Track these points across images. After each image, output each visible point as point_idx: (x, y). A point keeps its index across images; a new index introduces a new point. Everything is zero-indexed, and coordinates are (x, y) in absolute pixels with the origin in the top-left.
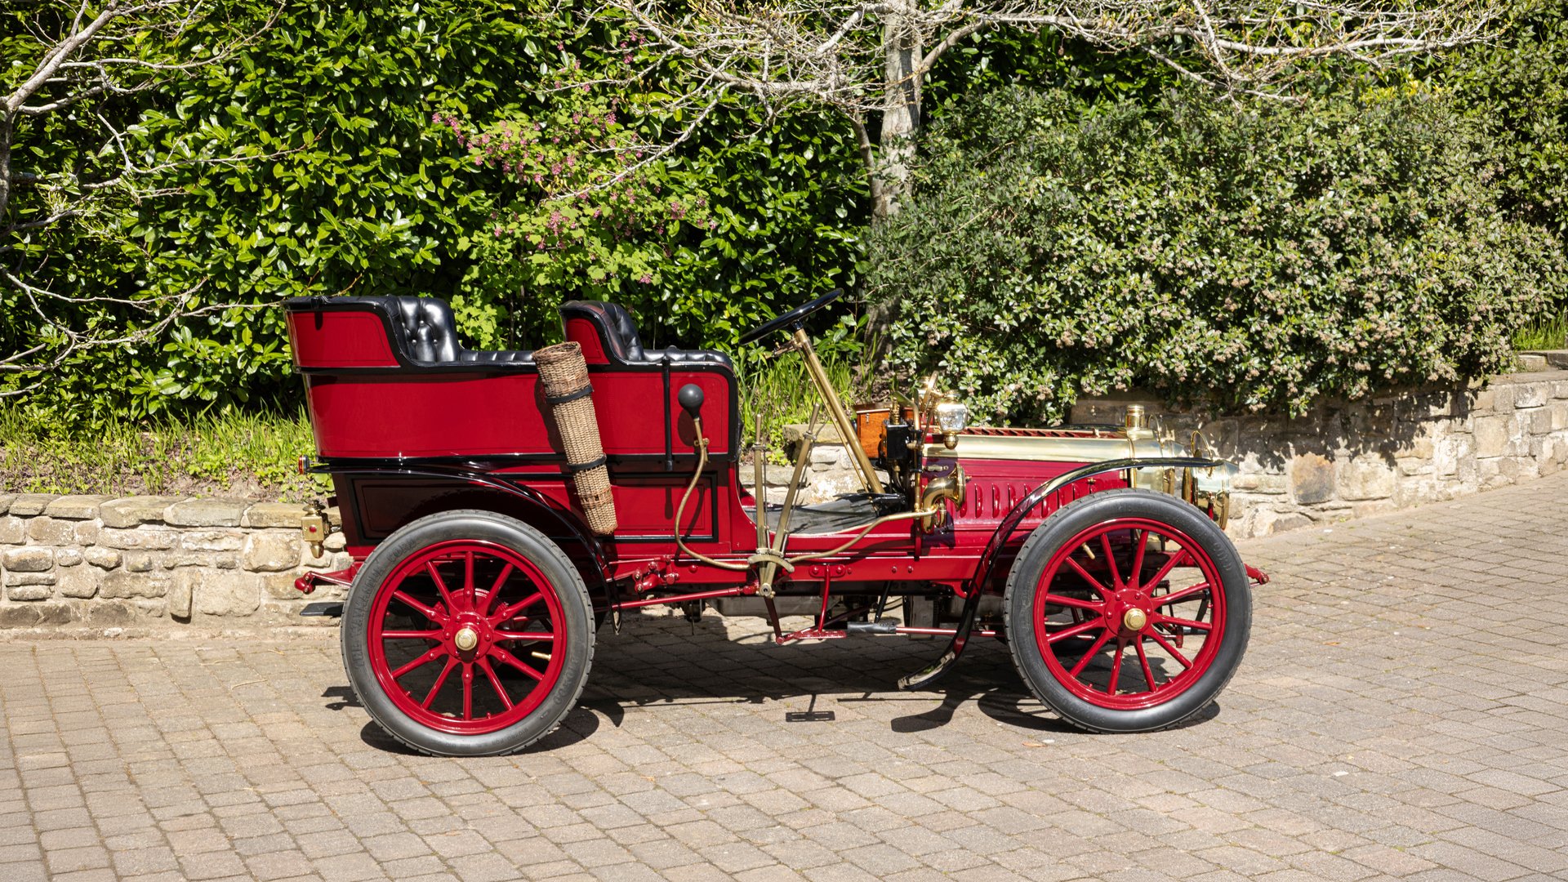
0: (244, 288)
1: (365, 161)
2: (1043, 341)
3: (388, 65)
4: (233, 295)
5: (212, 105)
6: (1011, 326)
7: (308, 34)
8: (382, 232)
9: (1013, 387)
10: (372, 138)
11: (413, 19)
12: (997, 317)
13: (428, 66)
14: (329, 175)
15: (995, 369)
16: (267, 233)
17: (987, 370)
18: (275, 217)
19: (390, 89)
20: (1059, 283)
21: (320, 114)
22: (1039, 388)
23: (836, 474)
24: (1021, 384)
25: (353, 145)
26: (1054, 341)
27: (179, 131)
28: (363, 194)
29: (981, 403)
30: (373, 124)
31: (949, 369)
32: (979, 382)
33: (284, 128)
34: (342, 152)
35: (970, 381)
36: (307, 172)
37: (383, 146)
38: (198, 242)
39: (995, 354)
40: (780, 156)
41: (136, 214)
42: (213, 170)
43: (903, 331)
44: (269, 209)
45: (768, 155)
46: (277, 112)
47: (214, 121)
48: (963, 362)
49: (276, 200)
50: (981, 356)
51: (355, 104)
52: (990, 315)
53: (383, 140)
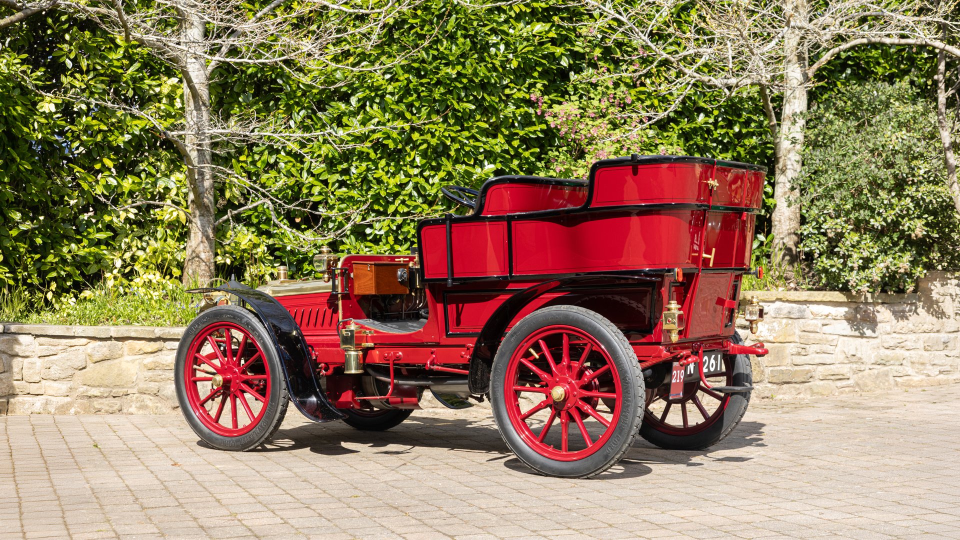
0: (391, 209)
1: (468, 129)
2: (902, 234)
3: (482, 71)
4: (385, 213)
5: (374, 98)
6: (882, 226)
7: (436, 53)
8: (478, 172)
9: (882, 265)
10: (471, 115)
11: (498, 43)
12: (872, 220)
13: (506, 72)
14: (447, 138)
15: (871, 253)
16: (407, 175)
17: (866, 254)
18: (412, 164)
19: (484, 86)
20: (912, 197)
21: (442, 101)
22: (901, 265)
23: (768, 321)
24: (888, 263)
25: (462, 120)
26: (910, 235)
27: (354, 114)
28: (467, 149)
29: (863, 274)
30: (473, 107)
31: (841, 253)
32: (861, 261)
33: (419, 110)
34: (454, 124)
35: (855, 261)
36: (433, 135)
37: (477, 121)
38: (362, 182)
39: (871, 244)
40: (718, 131)
41: (323, 165)
42: (375, 136)
43: (811, 229)
44: (408, 159)
45: (712, 128)
46: (415, 100)
47: (375, 106)
48: (851, 249)
49: (413, 154)
50: (862, 245)
51: (463, 94)
52: (867, 218)
53: (478, 117)
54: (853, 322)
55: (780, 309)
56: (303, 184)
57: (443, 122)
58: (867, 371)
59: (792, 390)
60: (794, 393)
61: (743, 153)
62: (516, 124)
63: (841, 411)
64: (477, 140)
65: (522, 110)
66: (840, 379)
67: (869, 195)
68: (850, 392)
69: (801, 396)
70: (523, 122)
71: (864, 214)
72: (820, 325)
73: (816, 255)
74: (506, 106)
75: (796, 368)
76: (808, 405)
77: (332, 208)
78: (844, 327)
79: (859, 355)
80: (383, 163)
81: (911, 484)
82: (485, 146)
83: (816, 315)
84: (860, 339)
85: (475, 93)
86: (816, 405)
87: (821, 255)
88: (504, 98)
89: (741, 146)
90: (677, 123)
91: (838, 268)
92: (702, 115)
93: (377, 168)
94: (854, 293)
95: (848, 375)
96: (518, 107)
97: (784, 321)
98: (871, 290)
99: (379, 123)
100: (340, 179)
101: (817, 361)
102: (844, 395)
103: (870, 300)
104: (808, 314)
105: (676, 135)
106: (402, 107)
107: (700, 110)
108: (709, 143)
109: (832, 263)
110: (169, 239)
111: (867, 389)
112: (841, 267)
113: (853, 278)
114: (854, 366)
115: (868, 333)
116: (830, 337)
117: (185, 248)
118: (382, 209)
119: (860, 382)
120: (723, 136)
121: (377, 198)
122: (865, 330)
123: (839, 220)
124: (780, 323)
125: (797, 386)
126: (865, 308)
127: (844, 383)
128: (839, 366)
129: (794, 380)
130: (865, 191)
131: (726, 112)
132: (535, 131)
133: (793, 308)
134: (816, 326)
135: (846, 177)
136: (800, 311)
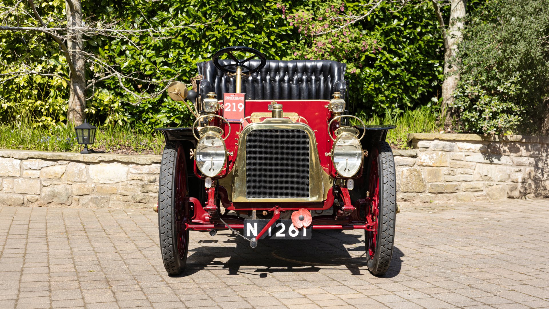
1: (242, 28)
5: (183, 8)
10: (244, 19)
12: (499, 87)
14: (228, 34)
15: (498, 109)
16: (204, 58)
17: (494, 109)
18: (206, 51)
19: (252, 1)
21: (225, 10)
23: (429, 152)
25: (238, 22)
27: (170, 19)
28: (240, 41)
29: (492, 123)
30: (245, 14)
31: (478, 109)
32: (491, 114)
33: (210, 16)
34: (233, 25)
35: (487, 114)
36: (219, 33)
37: (248, 23)
38: (176, 62)
39: (498, 103)
40: (407, 31)
41: (154, 52)
42: (183, 33)
43: (458, 93)
44: (204, 47)
45: (403, 29)
46: (208, 10)
47: (184, 14)
48: (484, 106)
49: (207, 44)
50: (492, 104)
51: (238, 6)
52: (495, 86)
53: (248, 21)
54: (486, 154)
55: (437, 145)
56: (140, 64)
57: (225, 24)
58: (495, 186)
59: (445, 197)
60: (446, 199)
61: (422, 45)
62: (274, 26)
63: (471, 212)
64: (248, 36)
65: (277, 16)
66: (477, 191)
67: (496, 71)
68: (483, 199)
69: (451, 201)
70: (278, 24)
71: (493, 83)
72: (464, 156)
73: (462, 110)
74: (267, 13)
75: (447, 183)
76: (451, 208)
77: (158, 78)
78: (480, 157)
79: (489, 176)
80: (188, 50)
81: (488, 270)
82: (252, 39)
83: (462, 149)
84: (490, 165)
85: (245, 5)
86: (457, 208)
87: (465, 110)
88: (265, 8)
89: (422, 41)
90: (380, 26)
91: (476, 119)
92: (396, 21)
93: (185, 54)
94: (486, 135)
95: (482, 189)
96: (275, 15)
97: (440, 153)
98: (497, 133)
99: (186, 24)
100: (164, 60)
101: (462, 179)
102: (478, 202)
103: (497, 140)
104: (456, 148)
105: (379, 34)
106: (200, 14)
107: (395, 17)
108: (401, 39)
109: (471, 115)
110: (58, 97)
111: (495, 198)
112: (477, 118)
113: (485, 125)
114: (486, 182)
115: (496, 161)
116: (471, 164)
117: (68, 103)
118: (188, 80)
119: (490, 193)
120: (410, 34)
121: (184, 72)
122: (493, 159)
123: (476, 87)
124: (437, 154)
125: (448, 195)
126: (494, 145)
127: (479, 193)
128: (476, 182)
129: (445, 191)
130: (494, 68)
131: (412, 19)
132: (286, 30)
133: (446, 144)
134: (461, 156)
135: (482, 58)
136: (450, 146)
